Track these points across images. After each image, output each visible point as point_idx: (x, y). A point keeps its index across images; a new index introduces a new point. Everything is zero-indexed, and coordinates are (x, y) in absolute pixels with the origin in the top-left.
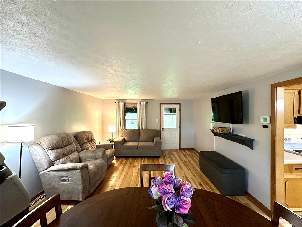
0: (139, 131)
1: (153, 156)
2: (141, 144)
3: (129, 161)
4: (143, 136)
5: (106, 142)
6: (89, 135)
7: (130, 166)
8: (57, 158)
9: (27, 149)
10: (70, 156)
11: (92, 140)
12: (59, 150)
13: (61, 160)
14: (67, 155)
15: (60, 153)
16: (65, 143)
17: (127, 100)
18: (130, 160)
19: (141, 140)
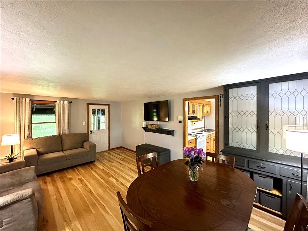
4: (67, 143)
7: (64, 181)
19: (65, 148)
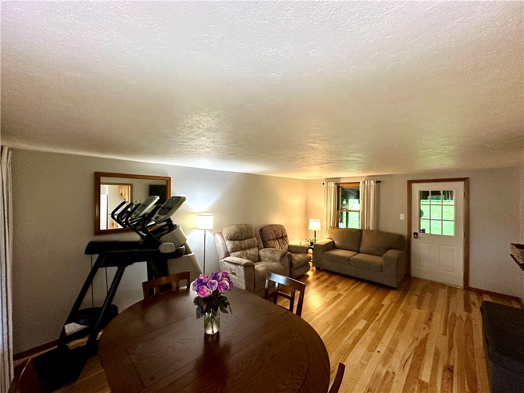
0: (360, 233)
1: (378, 282)
2: (359, 256)
3: (332, 279)
4: (366, 243)
5: (305, 243)
6: (279, 230)
8: (234, 250)
9: (212, 236)
10: (248, 251)
11: (283, 237)
12: (237, 242)
13: (237, 253)
14: (244, 250)
15: (237, 245)
16: (243, 235)
17: (341, 179)
18: (334, 278)
19: (362, 249)
